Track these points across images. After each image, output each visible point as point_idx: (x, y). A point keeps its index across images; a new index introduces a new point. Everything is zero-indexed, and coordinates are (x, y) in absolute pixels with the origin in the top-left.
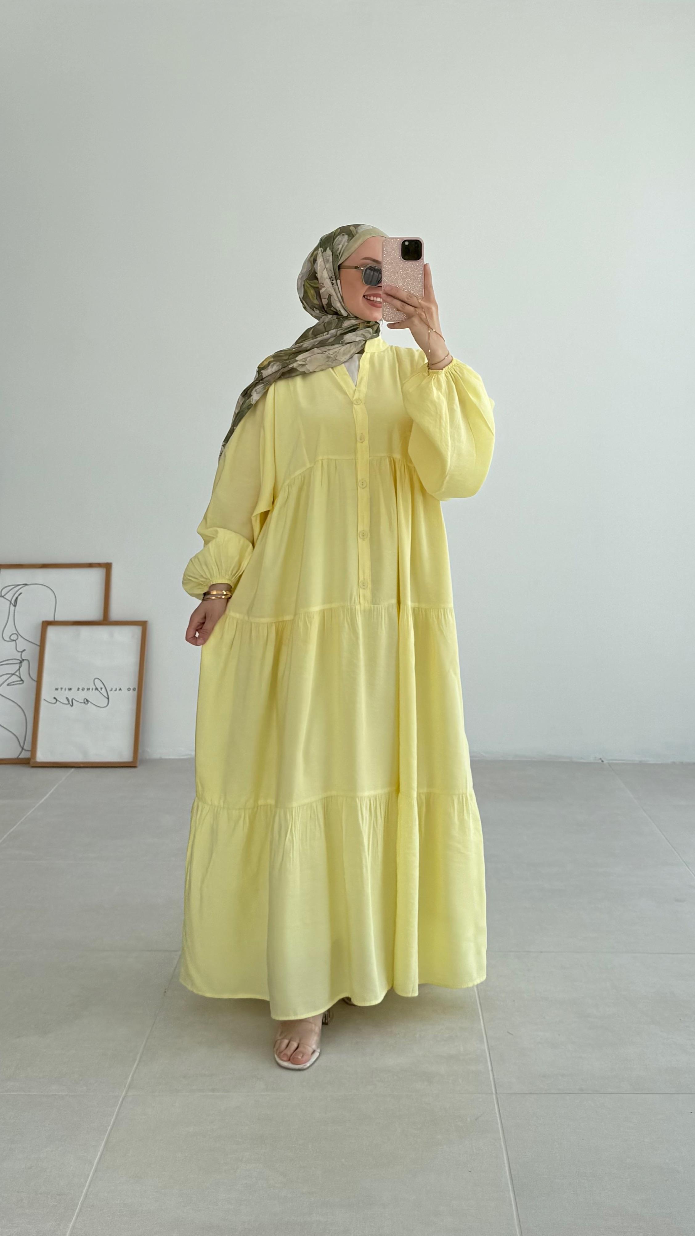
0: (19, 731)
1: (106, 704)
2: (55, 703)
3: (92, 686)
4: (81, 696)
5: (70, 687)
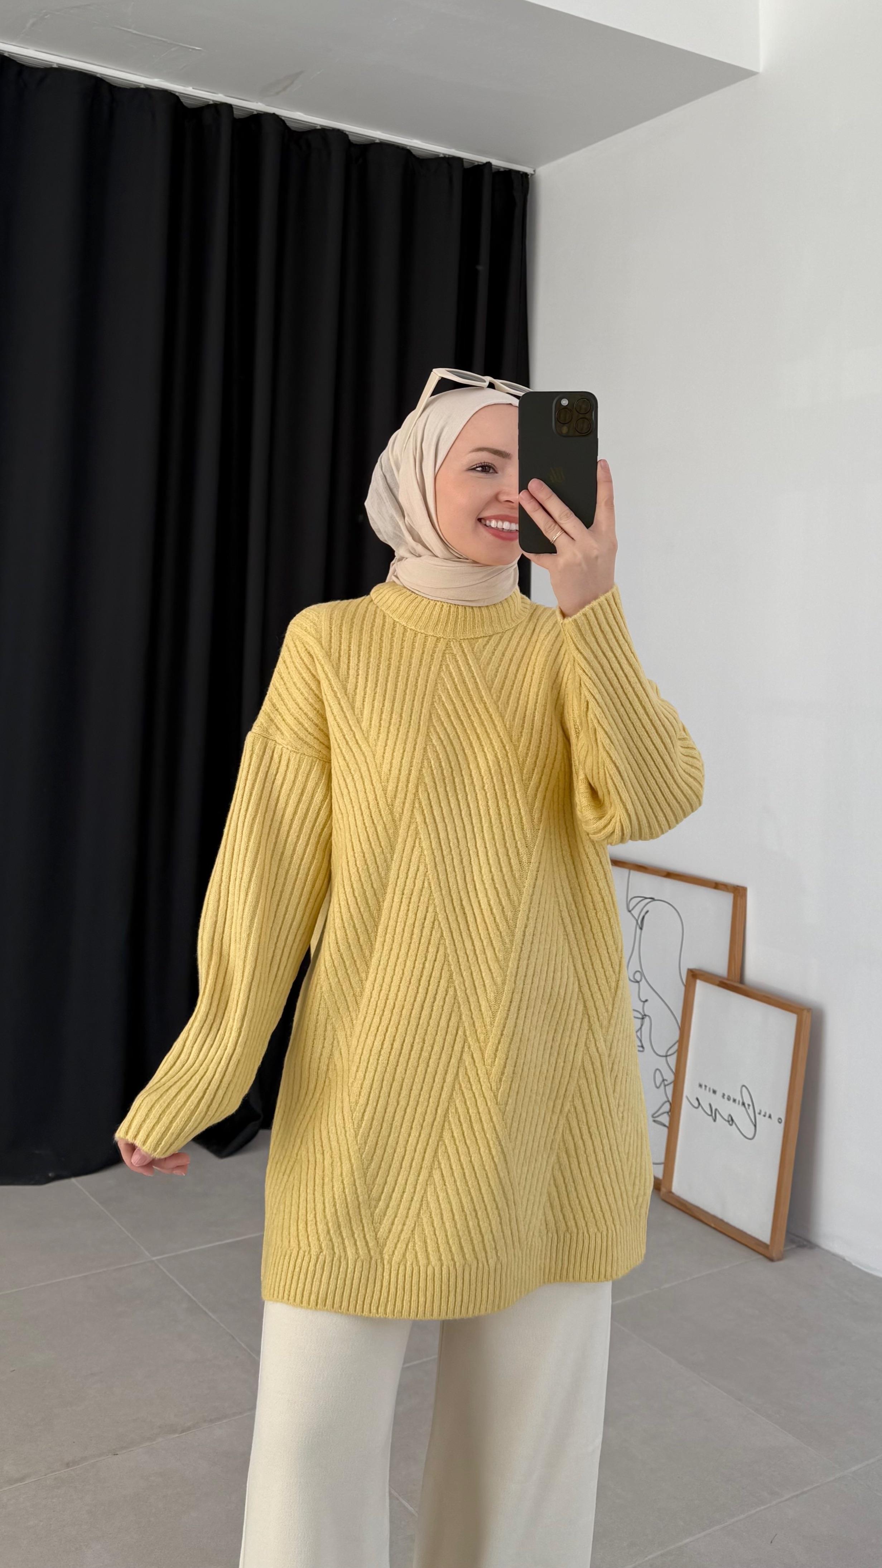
1: (750, 1136)
2: (697, 1108)
3: (738, 1098)
4: (726, 1108)
5: (715, 1089)
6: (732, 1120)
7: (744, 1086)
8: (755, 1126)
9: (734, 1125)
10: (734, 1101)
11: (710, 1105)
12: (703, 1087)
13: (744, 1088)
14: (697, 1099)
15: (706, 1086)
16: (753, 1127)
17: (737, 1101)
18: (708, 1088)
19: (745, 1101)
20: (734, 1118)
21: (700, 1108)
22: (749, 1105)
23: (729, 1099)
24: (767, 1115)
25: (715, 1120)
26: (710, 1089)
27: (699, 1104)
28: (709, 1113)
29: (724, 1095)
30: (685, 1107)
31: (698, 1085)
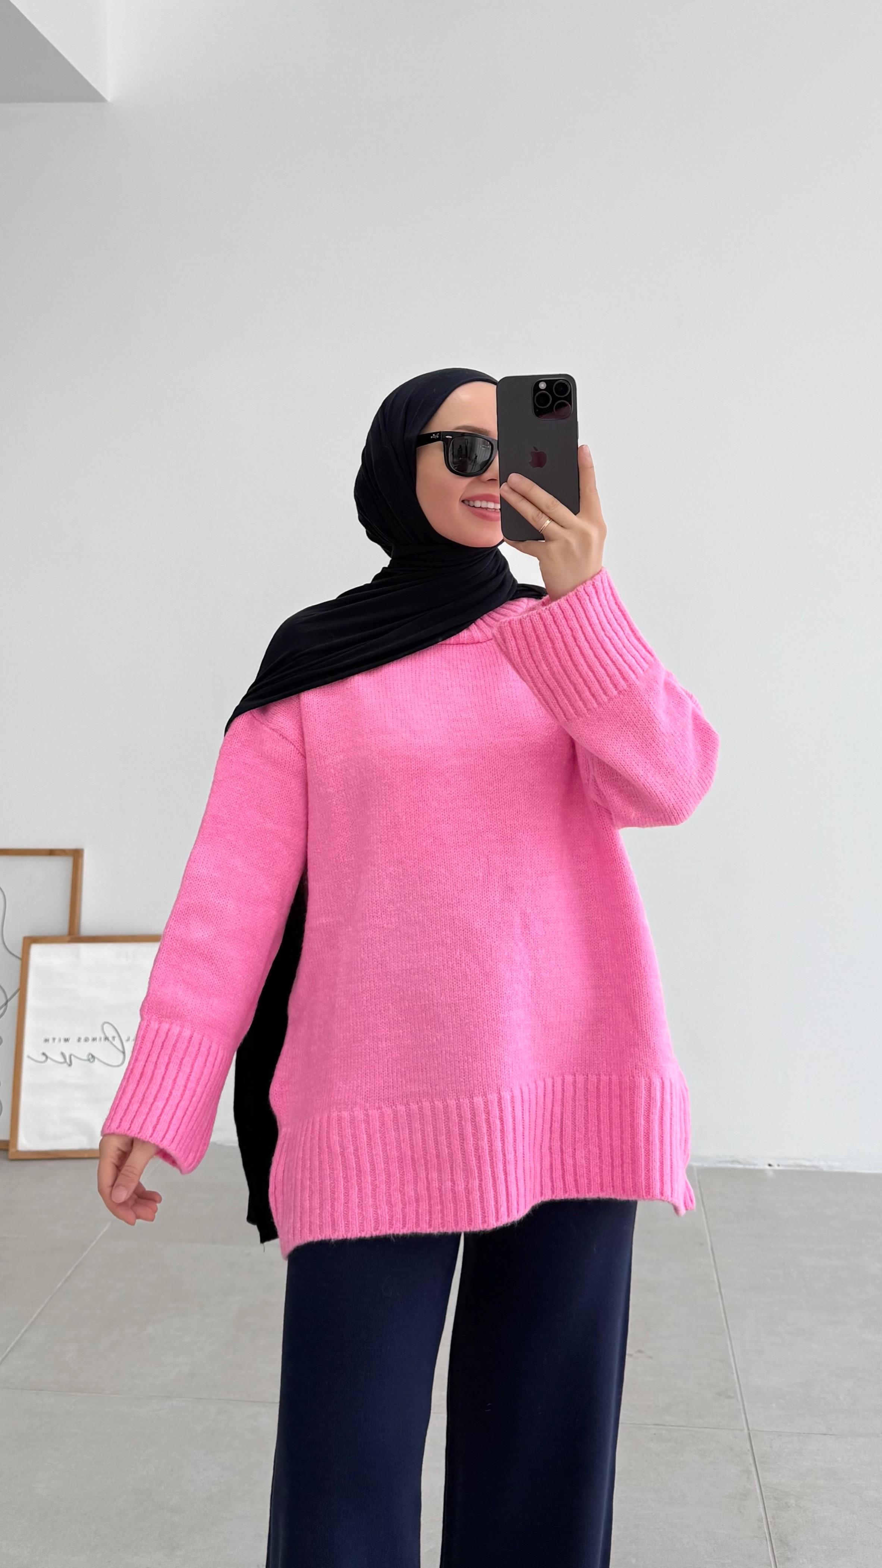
2: (44, 1061)
3: (99, 1035)
4: (82, 1050)
5: (67, 1038)
6: (93, 1057)
7: (106, 1023)
9: (96, 1060)
10: (94, 1039)
11: (63, 1054)
12: (51, 1041)
13: (106, 1026)
14: (44, 1054)
15: (54, 1039)
17: (98, 1039)
18: (57, 1040)
20: (95, 1055)
21: (49, 1060)
22: (114, 1038)
23: (86, 1040)
25: (70, 1065)
26: (60, 1040)
27: (47, 1057)
28: (62, 1060)
29: (79, 1040)
30: (28, 1067)
31: (43, 1039)
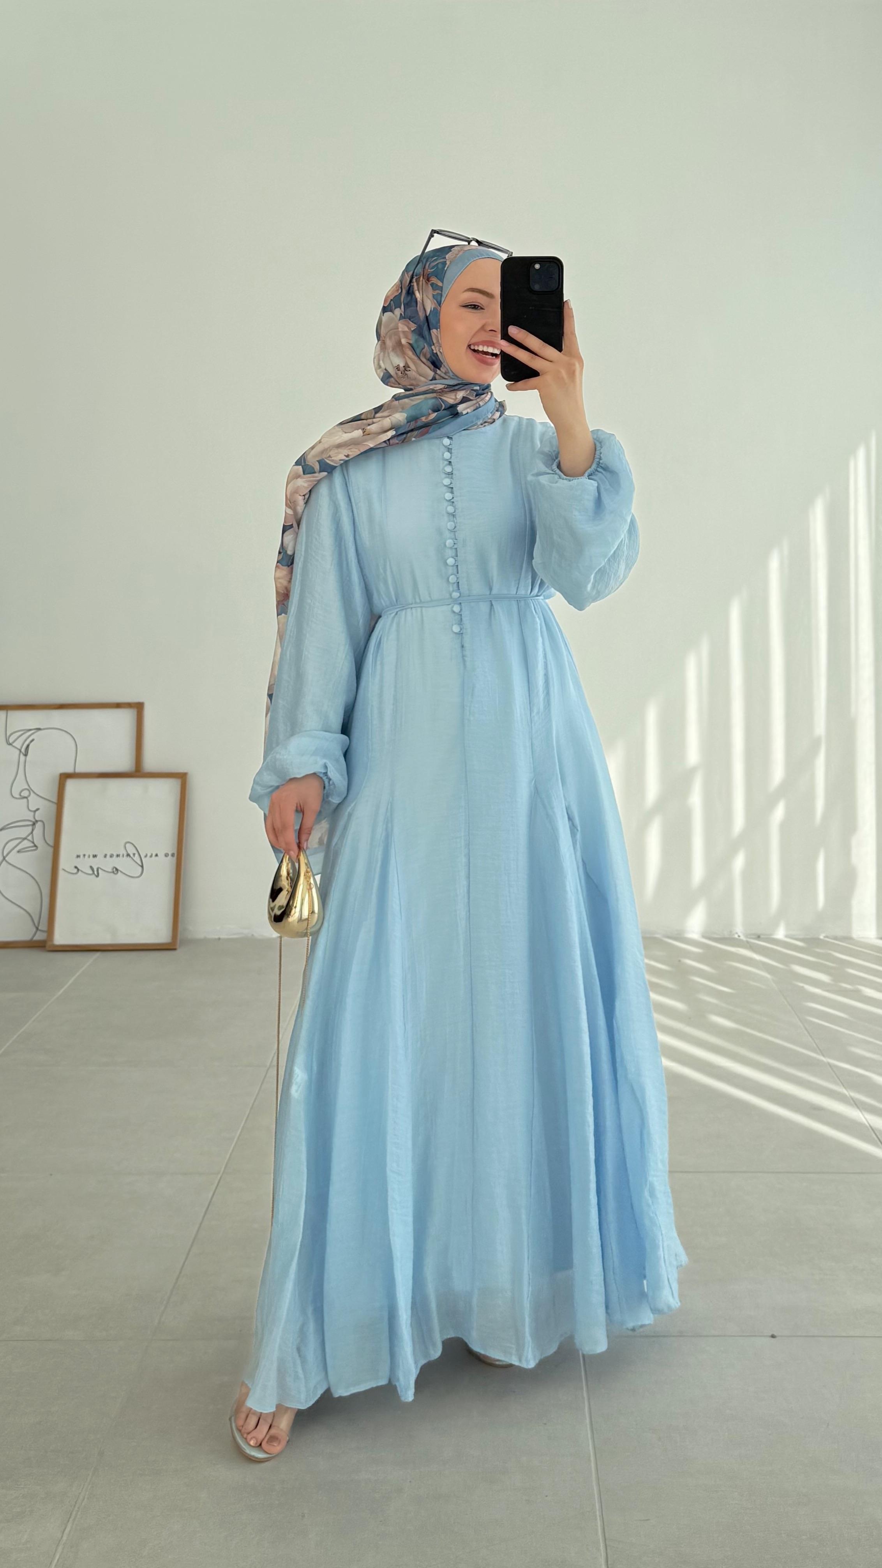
0: (32, 906)
1: (140, 873)
2: (76, 873)
3: (122, 852)
4: (109, 864)
5: (95, 854)
6: (117, 870)
7: (129, 842)
8: (142, 866)
9: (119, 872)
10: (118, 856)
11: (91, 867)
12: (82, 856)
13: (128, 845)
14: (76, 867)
15: (84, 855)
16: (140, 869)
17: (121, 856)
18: (86, 857)
19: (129, 852)
20: (118, 868)
21: (80, 872)
22: (134, 854)
23: (111, 856)
24: (154, 855)
25: (97, 876)
26: (89, 856)
27: (78, 870)
28: (91, 873)
29: (105, 856)
30: (63, 879)
31: (75, 856)
